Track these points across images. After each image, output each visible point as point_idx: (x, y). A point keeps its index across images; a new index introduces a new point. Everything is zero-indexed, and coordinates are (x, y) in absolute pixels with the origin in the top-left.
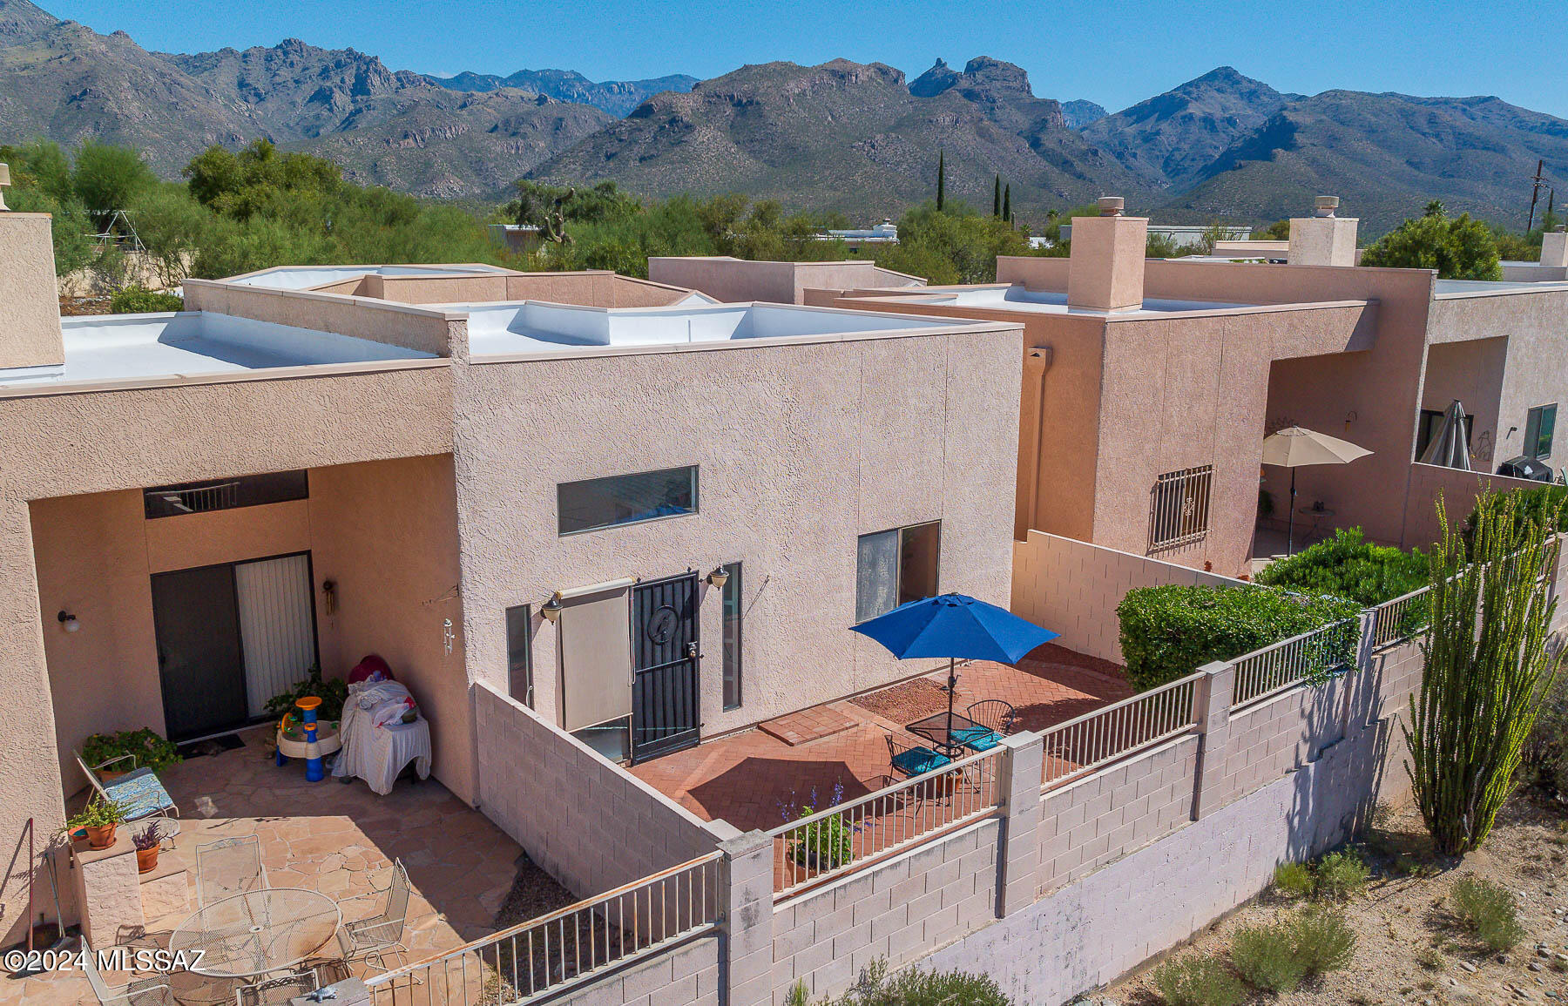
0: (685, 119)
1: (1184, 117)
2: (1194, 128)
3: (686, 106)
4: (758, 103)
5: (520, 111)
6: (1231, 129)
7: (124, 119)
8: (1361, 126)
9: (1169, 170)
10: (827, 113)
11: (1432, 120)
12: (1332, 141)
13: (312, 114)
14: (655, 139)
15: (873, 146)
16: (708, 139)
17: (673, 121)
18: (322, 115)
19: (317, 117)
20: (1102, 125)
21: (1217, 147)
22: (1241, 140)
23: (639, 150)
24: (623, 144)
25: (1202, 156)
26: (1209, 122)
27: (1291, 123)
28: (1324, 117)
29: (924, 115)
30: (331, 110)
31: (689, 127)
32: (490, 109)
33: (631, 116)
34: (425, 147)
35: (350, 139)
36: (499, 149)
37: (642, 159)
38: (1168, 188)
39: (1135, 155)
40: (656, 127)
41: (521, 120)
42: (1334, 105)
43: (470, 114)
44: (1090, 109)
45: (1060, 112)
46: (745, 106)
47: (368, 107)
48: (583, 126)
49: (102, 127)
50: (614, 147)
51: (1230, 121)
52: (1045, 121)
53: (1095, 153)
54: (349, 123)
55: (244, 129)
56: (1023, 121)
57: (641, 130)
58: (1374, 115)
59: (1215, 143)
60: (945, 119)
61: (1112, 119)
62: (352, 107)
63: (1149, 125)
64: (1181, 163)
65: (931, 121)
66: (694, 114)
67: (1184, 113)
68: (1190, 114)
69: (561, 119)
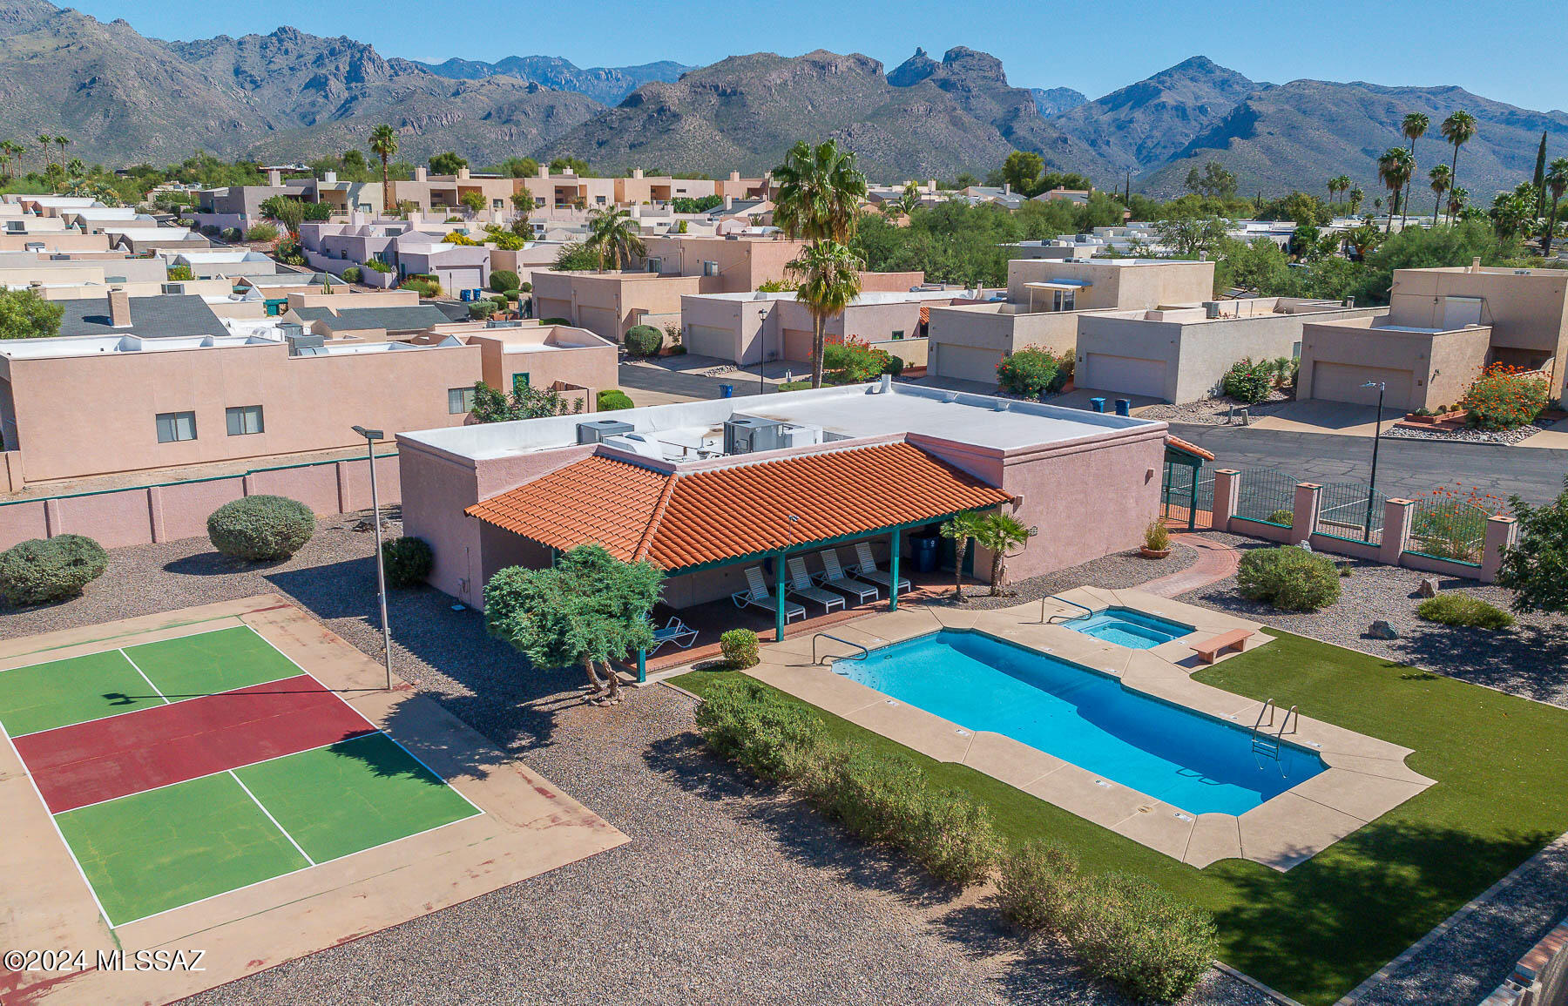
0: (672, 108)
1: (1157, 106)
2: (1166, 116)
3: (674, 95)
4: (741, 93)
5: (512, 99)
6: (1202, 117)
7: (133, 106)
8: (1322, 115)
9: (1142, 157)
10: (807, 103)
11: (1390, 110)
12: (1291, 131)
13: (307, 101)
14: (645, 127)
15: (850, 135)
16: (694, 128)
17: (661, 110)
18: (318, 102)
19: (313, 104)
20: (1078, 113)
21: (1187, 133)
22: (1210, 128)
23: (629, 137)
24: (614, 132)
25: (1173, 144)
26: (1181, 111)
27: (1254, 112)
28: (1286, 107)
29: (899, 105)
30: (326, 97)
31: (676, 117)
32: (482, 96)
33: (621, 106)
34: (423, 134)
35: (351, 126)
36: (493, 136)
37: (632, 146)
38: (1139, 175)
39: (1108, 143)
40: (645, 116)
41: (514, 107)
42: (1300, 97)
43: (463, 102)
44: (1071, 96)
45: (1033, 102)
46: (729, 96)
47: (364, 95)
48: (574, 115)
49: (111, 114)
50: (606, 135)
51: (1202, 110)
52: (1017, 110)
53: (1065, 141)
54: (345, 109)
55: (244, 116)
56: (997, 110)
57: (630, 119)
58: (1337, 105)
59: (1186, 131)
60: (919, 108)
61: (1089, 107)
62: (346, 95)
63: (1123, 114)
64: (1153, 151)
65: (906, 111)
66: (680, 103)
67: (1156, 101)
68: (1163, 102)
69: (553, 107)
